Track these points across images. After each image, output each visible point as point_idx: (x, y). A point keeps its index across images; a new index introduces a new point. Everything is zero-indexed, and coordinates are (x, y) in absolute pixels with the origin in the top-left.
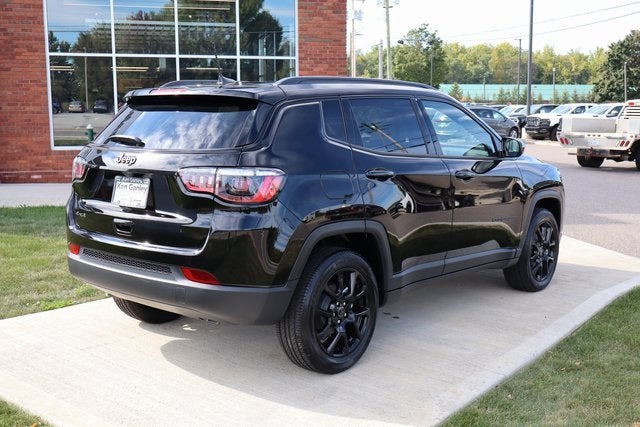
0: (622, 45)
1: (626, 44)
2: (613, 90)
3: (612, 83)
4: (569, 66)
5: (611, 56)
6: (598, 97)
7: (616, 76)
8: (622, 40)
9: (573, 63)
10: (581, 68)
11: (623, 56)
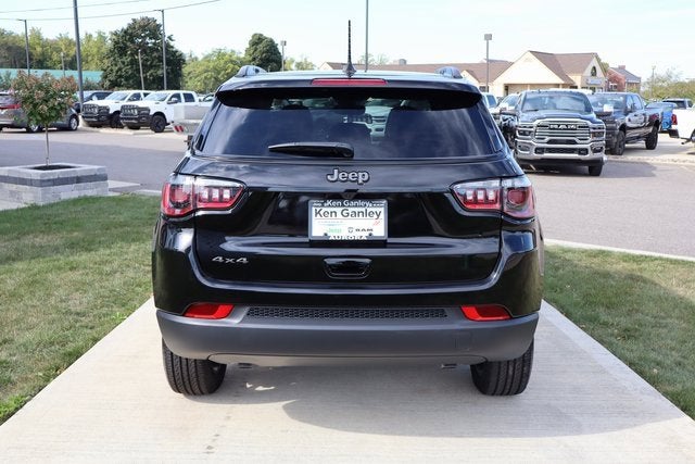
0: (125, 32)
1: (130, 31)
2: (121, 76)
3: (120, 69)
4: (59, 50)
5: (116, 43)
6: (107, 83)
7: (123, 63)
8: (125, 28)
9: (63, 47)
10: (72, 53)
11: (128, 44)
